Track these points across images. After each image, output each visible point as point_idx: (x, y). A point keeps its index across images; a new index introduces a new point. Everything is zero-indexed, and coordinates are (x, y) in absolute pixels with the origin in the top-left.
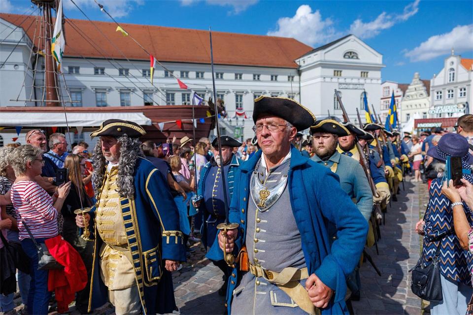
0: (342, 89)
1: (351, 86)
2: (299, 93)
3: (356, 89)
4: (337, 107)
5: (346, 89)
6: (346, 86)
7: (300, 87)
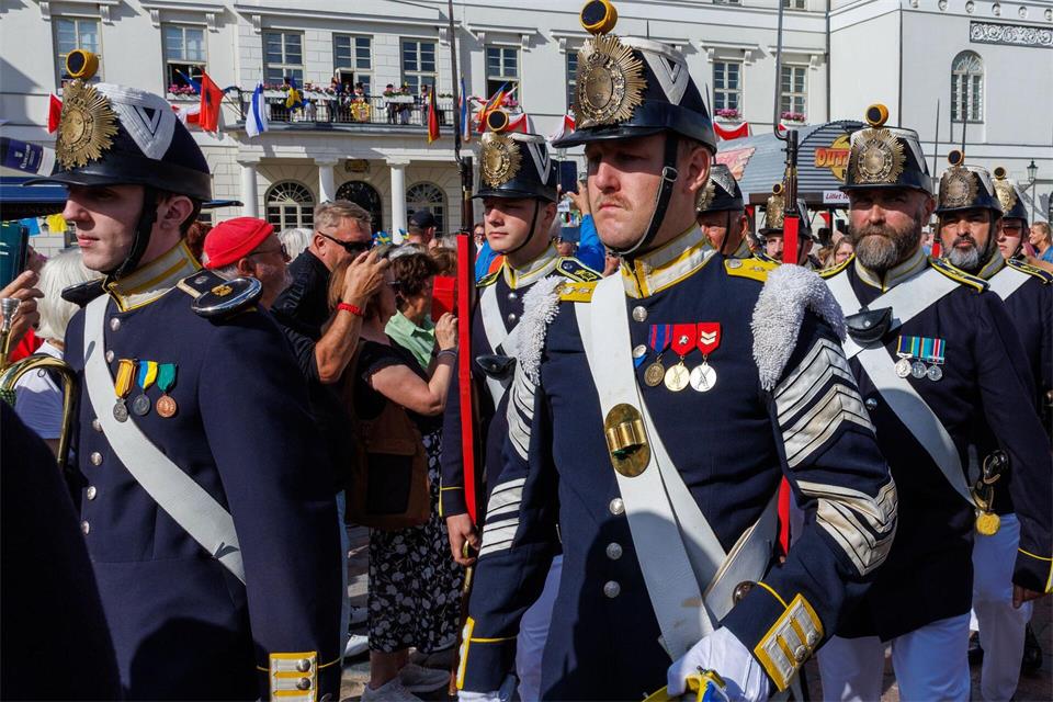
0: (981, 42)
1: (1019, 35)
2: (827, 57)
3: (1037, 46)
4: (965, 114)
5: (1000, 42)
6: (1001, 33)
7: (828, 33)
